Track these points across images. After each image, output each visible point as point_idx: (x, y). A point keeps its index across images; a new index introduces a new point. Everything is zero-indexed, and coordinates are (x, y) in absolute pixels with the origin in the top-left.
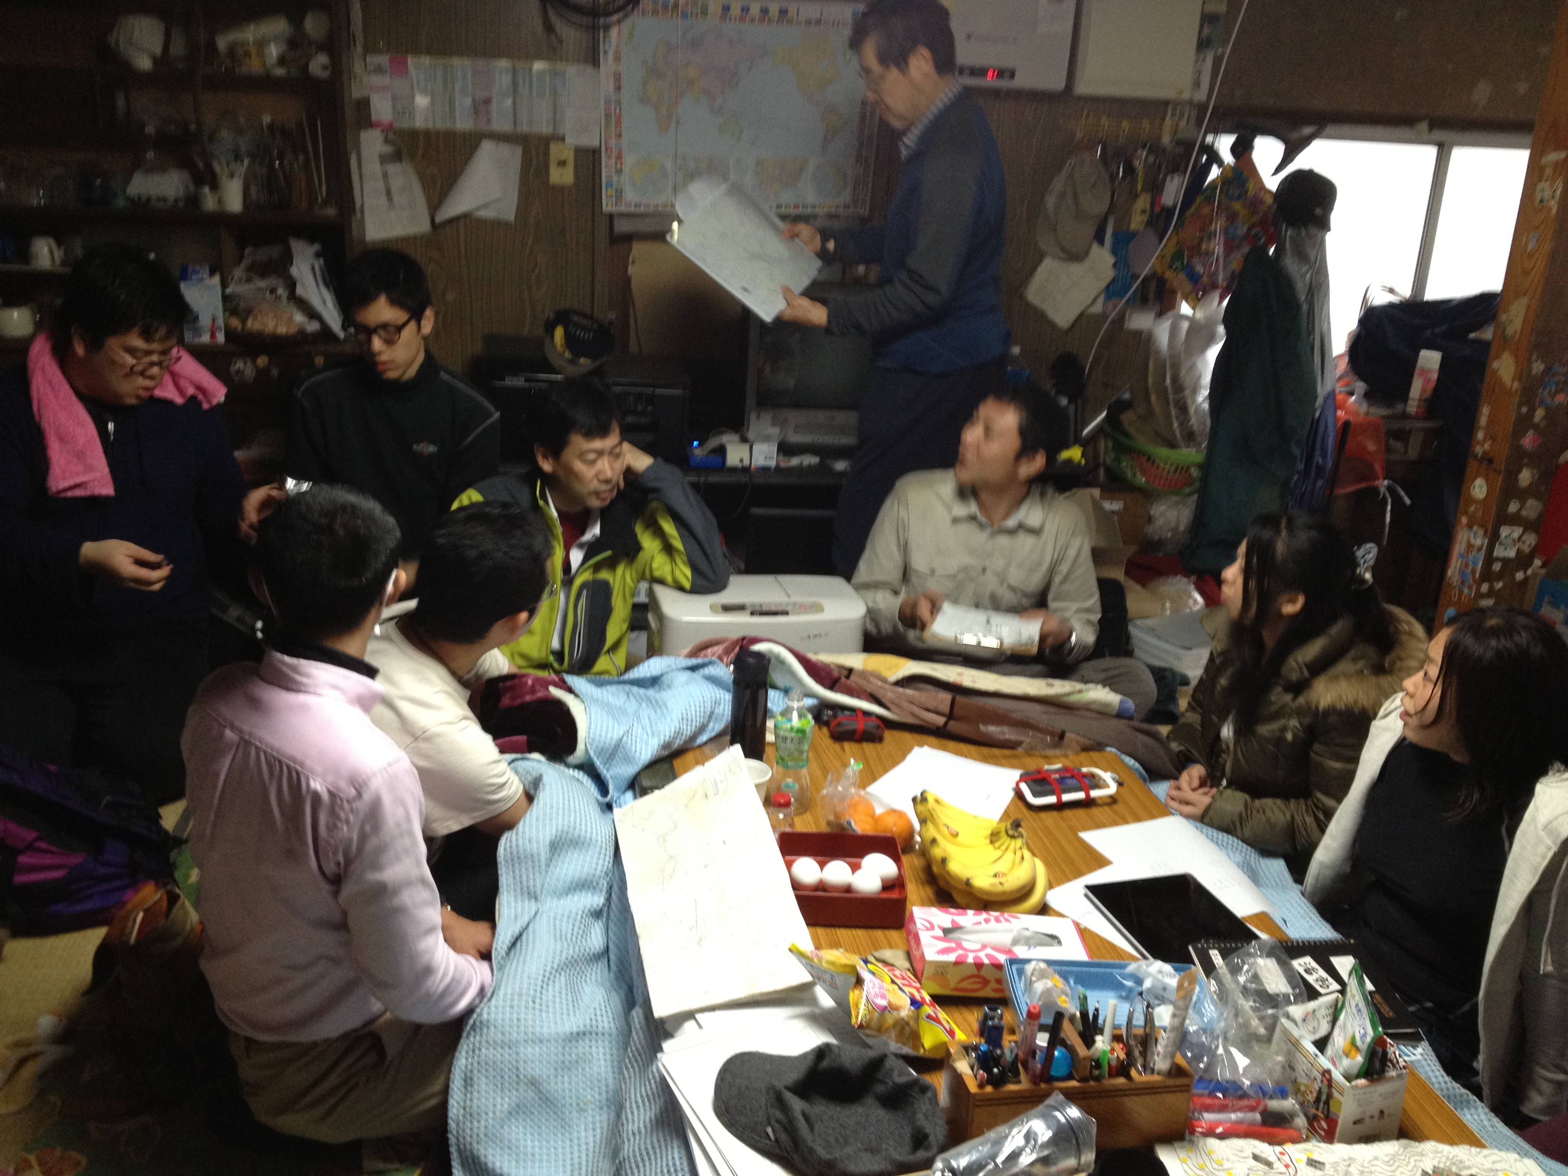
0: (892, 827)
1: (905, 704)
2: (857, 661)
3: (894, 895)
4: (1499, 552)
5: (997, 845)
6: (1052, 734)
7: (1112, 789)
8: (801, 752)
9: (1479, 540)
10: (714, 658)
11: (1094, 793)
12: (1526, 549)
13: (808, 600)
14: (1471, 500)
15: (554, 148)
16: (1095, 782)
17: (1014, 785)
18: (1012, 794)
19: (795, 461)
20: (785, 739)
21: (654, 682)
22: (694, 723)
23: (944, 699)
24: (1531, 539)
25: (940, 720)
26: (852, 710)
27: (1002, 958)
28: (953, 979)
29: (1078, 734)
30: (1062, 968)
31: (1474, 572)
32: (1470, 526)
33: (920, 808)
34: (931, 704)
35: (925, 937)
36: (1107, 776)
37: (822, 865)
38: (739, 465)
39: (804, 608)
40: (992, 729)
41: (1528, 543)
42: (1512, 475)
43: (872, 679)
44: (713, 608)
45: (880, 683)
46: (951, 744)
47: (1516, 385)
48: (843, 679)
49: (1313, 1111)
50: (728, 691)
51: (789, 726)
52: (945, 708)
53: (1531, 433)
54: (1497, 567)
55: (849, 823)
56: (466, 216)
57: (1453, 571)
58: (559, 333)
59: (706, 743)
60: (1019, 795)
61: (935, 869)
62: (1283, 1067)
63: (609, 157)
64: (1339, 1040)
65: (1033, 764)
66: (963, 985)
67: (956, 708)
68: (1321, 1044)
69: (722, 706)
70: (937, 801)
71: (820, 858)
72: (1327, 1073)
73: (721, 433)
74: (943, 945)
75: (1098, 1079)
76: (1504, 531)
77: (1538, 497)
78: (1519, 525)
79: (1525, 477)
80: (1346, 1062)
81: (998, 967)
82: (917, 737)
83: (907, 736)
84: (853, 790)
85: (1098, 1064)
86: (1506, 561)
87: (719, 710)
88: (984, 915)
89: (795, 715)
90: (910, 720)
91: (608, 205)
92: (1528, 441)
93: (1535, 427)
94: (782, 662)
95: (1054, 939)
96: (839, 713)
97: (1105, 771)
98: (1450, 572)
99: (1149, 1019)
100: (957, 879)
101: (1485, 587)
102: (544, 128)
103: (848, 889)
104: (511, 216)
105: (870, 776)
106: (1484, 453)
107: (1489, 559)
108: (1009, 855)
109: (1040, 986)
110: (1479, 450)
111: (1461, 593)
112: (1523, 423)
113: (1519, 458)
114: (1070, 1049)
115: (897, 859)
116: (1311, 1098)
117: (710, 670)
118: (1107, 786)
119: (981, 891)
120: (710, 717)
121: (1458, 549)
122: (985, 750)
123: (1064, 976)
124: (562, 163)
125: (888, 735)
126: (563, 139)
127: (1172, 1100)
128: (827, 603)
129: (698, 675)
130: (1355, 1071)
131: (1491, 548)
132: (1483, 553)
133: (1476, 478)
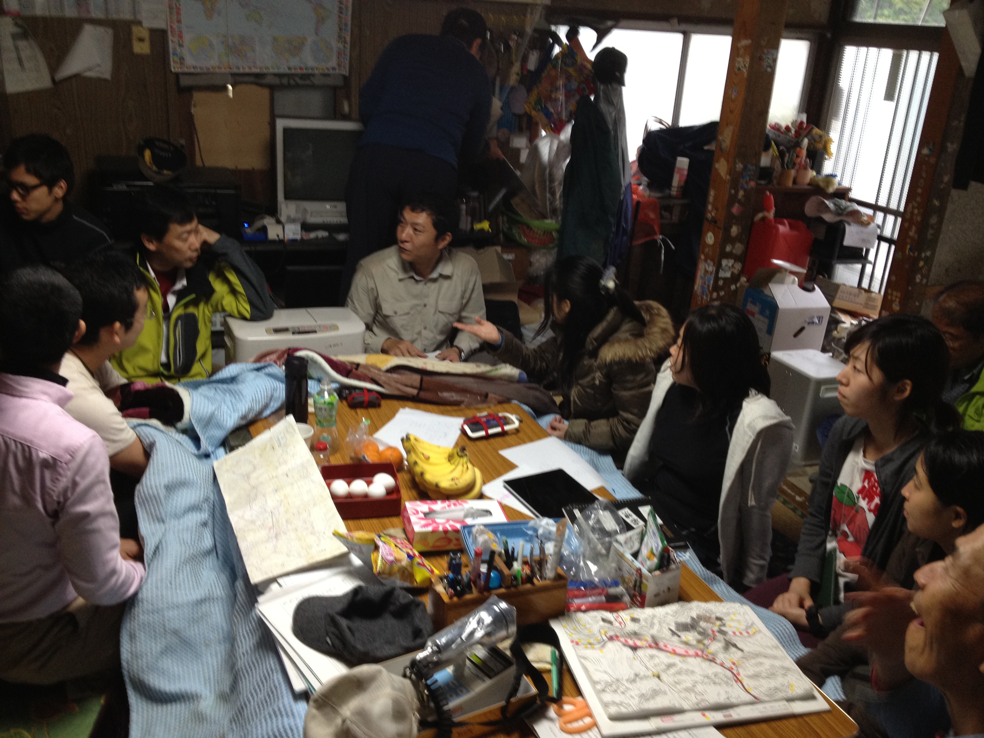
0: (390, 457)
1: (393, 384)
2: (361, 359)
3: (394, 497)
4: (722, 274)
5: (452, 462)
6: (481, 395)
7: (517, 424)
8: (331, 416)
9: (711, 268)
10: (272, 362)
11: (507, 428)
12: (736, 272)
13: (328, 323)
14: (706, 245)
15: (135, 30)
16: (507, 421)
17: (460, 427)
18: (459, 432)
19: (312, 235)
20: (321, 409)
21: (233, 380)
22: (261, 403)
23: (416, 379)
24: (738, 266)
25: (415, 392)
26: (361, 389)
27: (458, 526)
28: (431, 541)
29: (496, 394)
30: (493, 528)
31: (709, 286)
32: (706, 260)
33: (406, 444)
34: (409, 382)
35: (413, 519)
36: (513, 417)
37: (349, 484)
38: (276, 238)
39: (326, 328)
40: (446, 395)
41: (737, 269)
42: (727, 230)
43: (372, 370)
44: (268, 331)
45: (376, 372)
46: (422, 406)
47: (728, 177)
48: (354, 370)
49: (632, 592)
50: (282, 382)
51: (323, 401)
52: (417, 383)
53: (737, 205)
54: (721, 283)
55: (364, 457)
56: (76, 76)
57: (698, 286)
58: (147, 154)
59: (270, 416)
60: (464, 432)
61: (417, 479)
62: (616, 570)
63: (173, 36)
64: (645, 552)
65: (470, 413)
66: (438, 544)
67: (423, 383)
68: (635, 555)
69: (278, 391)
70: (416, 440)
71: (348, 480)
72: (639, 570)
73: (263, 218)
74: (423, 522)
75: (516, 586)
76: (724, 262)
77: (740, 242)
78: (731, 258)
79: (734, 230)
80: (649, 563)
81: (457, 531)
82: (401, 403)
83: (395, 403)
84: (365, 437)
85: (515, 578)
86: (725, 279)
87: (276, 395)
88: (447, 503)
89: (326, 394)
90: (396, 393)
91: (175, 68)
92: (735, 209)
93: (739, 202)
94: (315, 362)
95: (488, 513)
96: (353, 392)
97: (512, 414)
98: (696, 288)
99: (542, 550)
100: (430, 484)
101: (715, 295)
102: (127, 16)
103: (366, 496)
104: (107, 75)
105: (375, 428)
106: (712, 217)
107: (717, 278)
108: (460, 468)
109: (481, 539)
110: (709, 216)
111: (702, 298)
112: (733, 199)
113: (731, 219)
114: (500, 572)
115: (394, 476)
116: (631, 585)
117: (270, 370)
118: (513, 423)
119: (445, 489)
120: (271, 399)
121: (700, 273)
122: (442, 408)
123: (495, 532)
124: (141, 40)
125: (383, 403)
126: (140, 23)
127: (557, 593)
128: (340, 324)
129: (261, 374)
130: (654, 567)
131: (717, 272)
132: (713, 275)
133: (708, 232)
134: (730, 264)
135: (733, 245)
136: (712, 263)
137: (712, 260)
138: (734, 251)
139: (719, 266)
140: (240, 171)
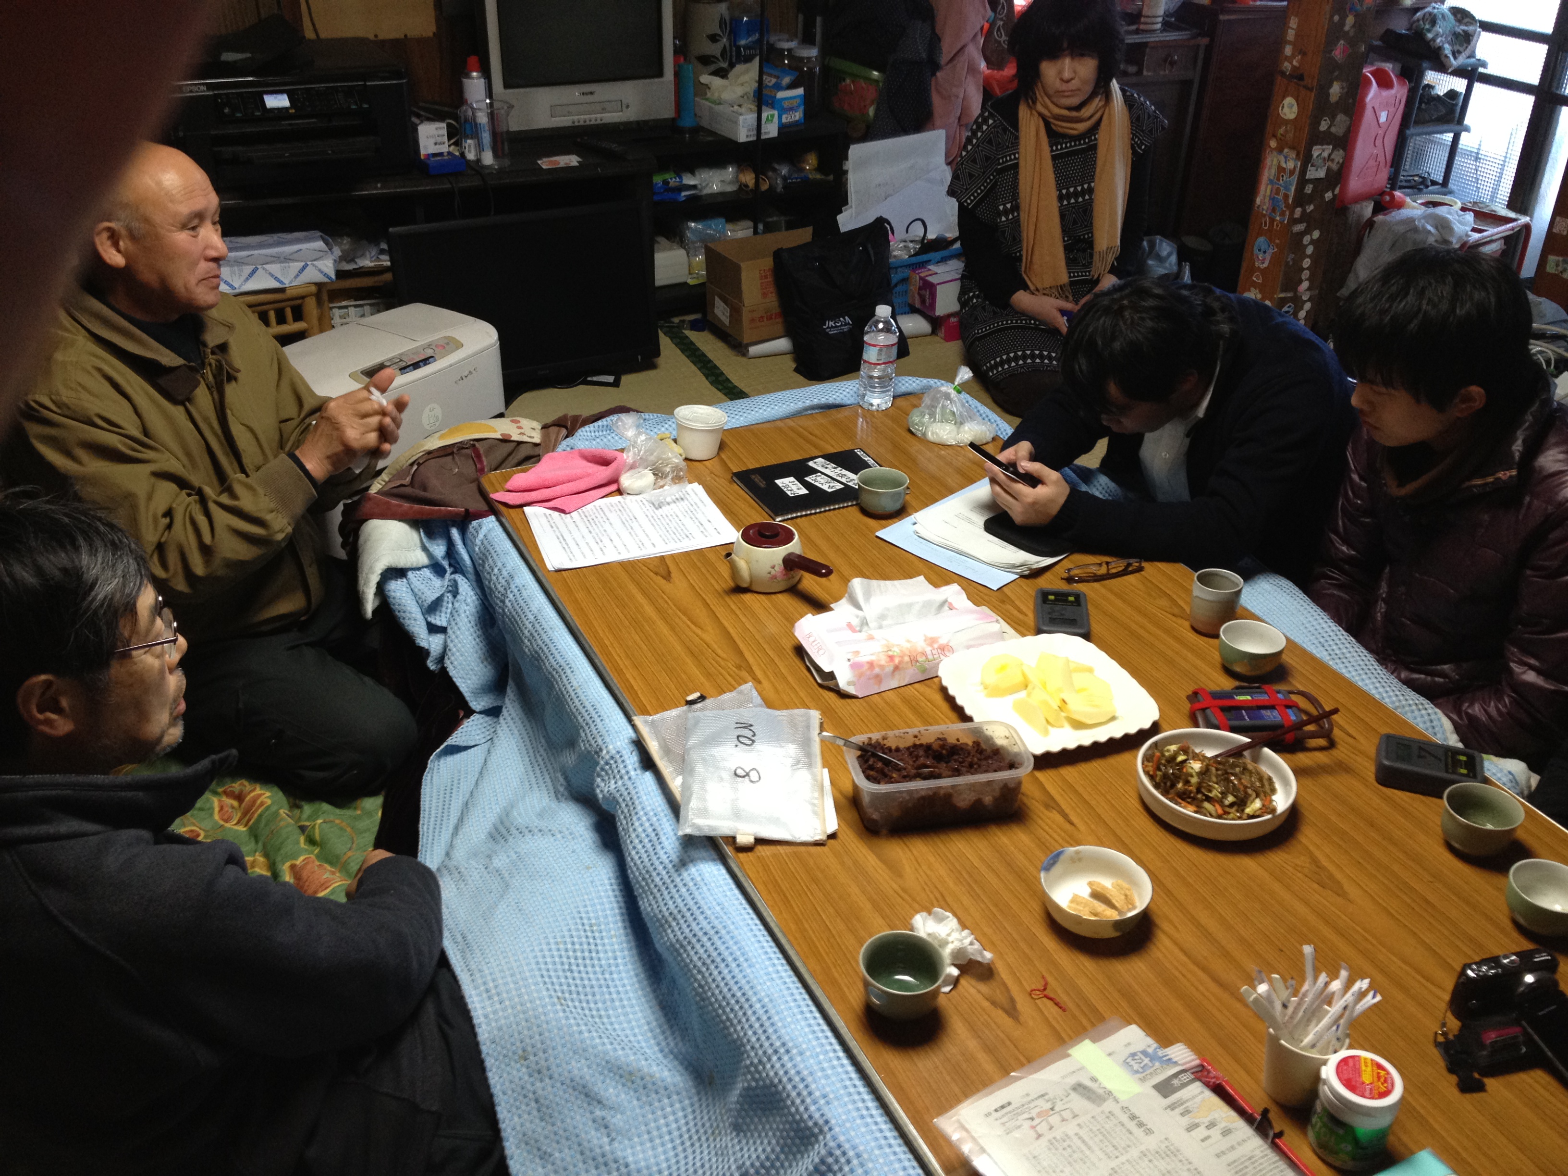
4: (1311, 173)
9: (1291, 163)
12: (1334, 167)
14: (1280, 121)
24: (1338, 157)
31: (1286, 196)
32: (1280, 150)
41: (1336, 161)
42: (1323, 90)
53: (1342, 43)
54: (1309, 189)
57: (1263, 198)
76: (1316, 151)
77: (1344, 111)
78: (1329, 143)
79: (1335, 91)
86: (1316, 182)
92: (1338, 53)
93: (1346, 36)
98: (1258, 201)
101: (1298, 213)
106: (1294, 67)
107: (1302, 182)
110: (1287, 66)
111: (1272, 220)
112: (1335, 32)
113: (1330, 72)
121: (1268, 173)
131: (1303, 171)
132: (1295, 176)
133: (1284, 98)
134: (1325, 154)
135: (1333, 118)
136: (1293, 155)
137: (1293, 148)
138: (1333, 130)
139: (1307, 160)
140: (383, 42)
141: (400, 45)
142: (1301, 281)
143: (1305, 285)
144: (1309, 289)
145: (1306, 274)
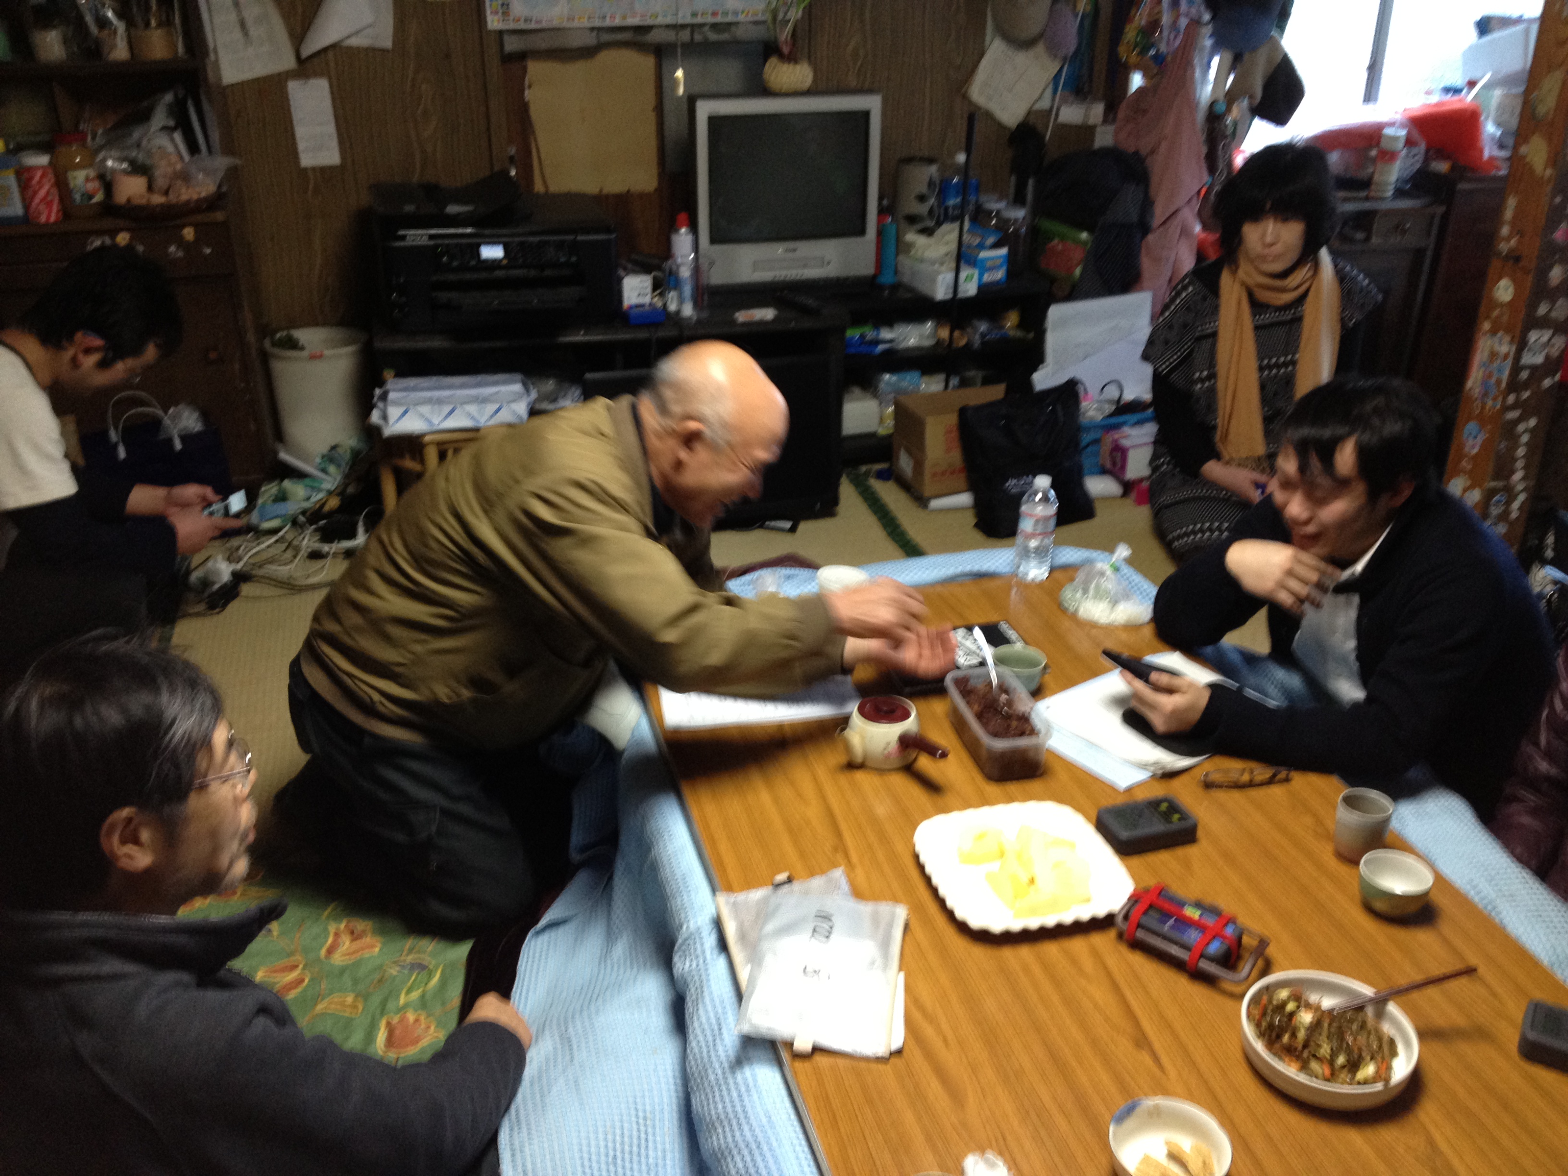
4: (1528, 359)
9: (1505, 347)
12: (1555, 352)
14: (1494, 304)
24: (1559, 342)
31: (1499, 382)
32: (1494, 332)
41: (1556, 347)
42: (1543, 273)
47: (1549, 172)
53: (1563, 225)
54: (1524, 375)
56: (336, 47)
57: (1474, 381)
76: (1533, 336)
78: (1549, 327)
79: (1557, 274)
86: (1534, 368)
91: (494, 22)
92: (1561, 234)
98: (1469, 384)
101: (1511, 399)
104: (387, 42)
106: (1510, 249)
107: (1516, 368)
110: (1504, 247)
111: (1484, 404)
113: (1549, 255)
121: (1480, 357)
131: (1518, 355)
132: (1509, 362)
133: (1500, 279)
134: (1545, 338)
135: (1553, 303)
136: (1507, 339)
137: (1508, 330)
138: (1554, 314)
139: (1522, 345)
140: (607, 196)
141: (623, 200)
142: (1513, 472)
143: (1518, 476)
144: (1524, 478)
145: (1520, 464)
